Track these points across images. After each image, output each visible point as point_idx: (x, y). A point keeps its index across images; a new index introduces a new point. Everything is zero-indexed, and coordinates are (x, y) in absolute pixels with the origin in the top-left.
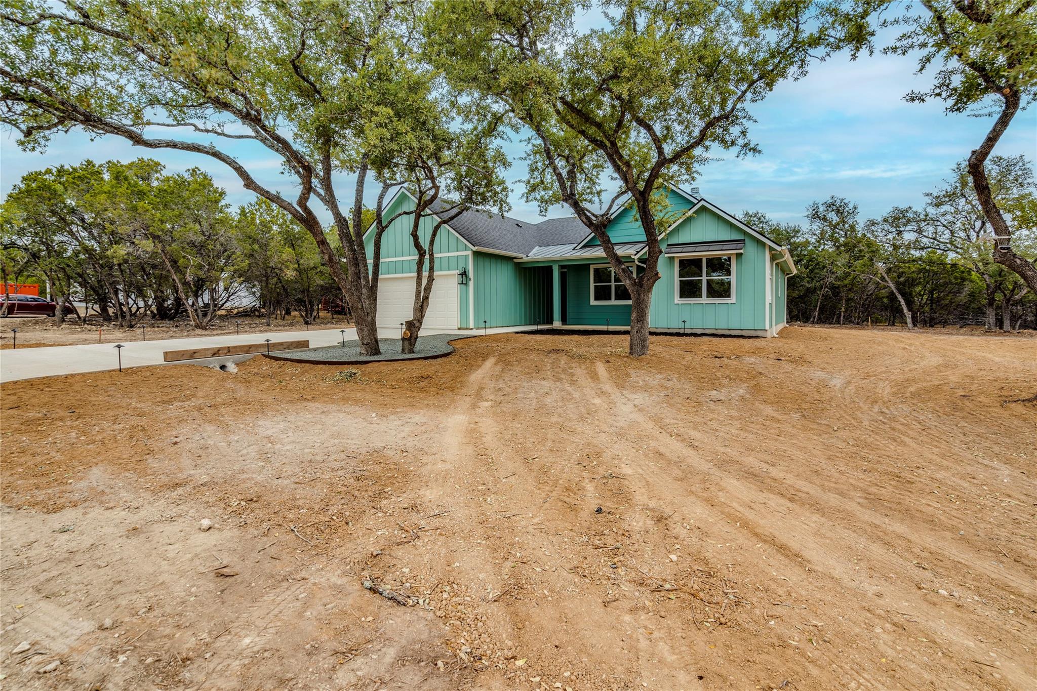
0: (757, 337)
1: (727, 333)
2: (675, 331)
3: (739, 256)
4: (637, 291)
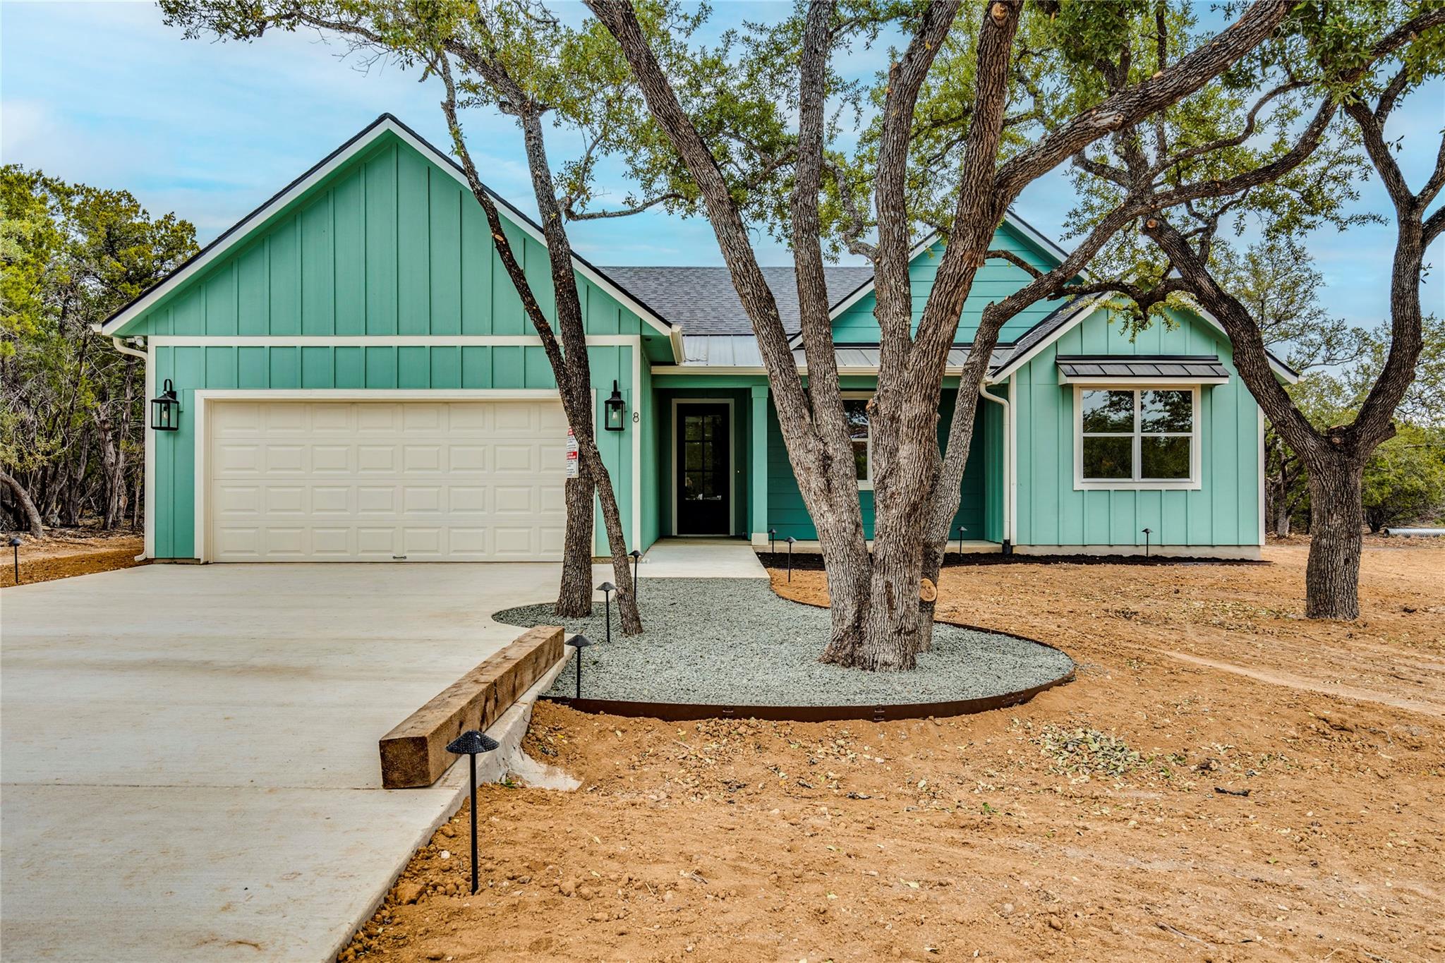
0: (1242, 562)
1: (1184, 553)
2: (1073, 552)
3: (1206, 389)
4: (1341, 465)
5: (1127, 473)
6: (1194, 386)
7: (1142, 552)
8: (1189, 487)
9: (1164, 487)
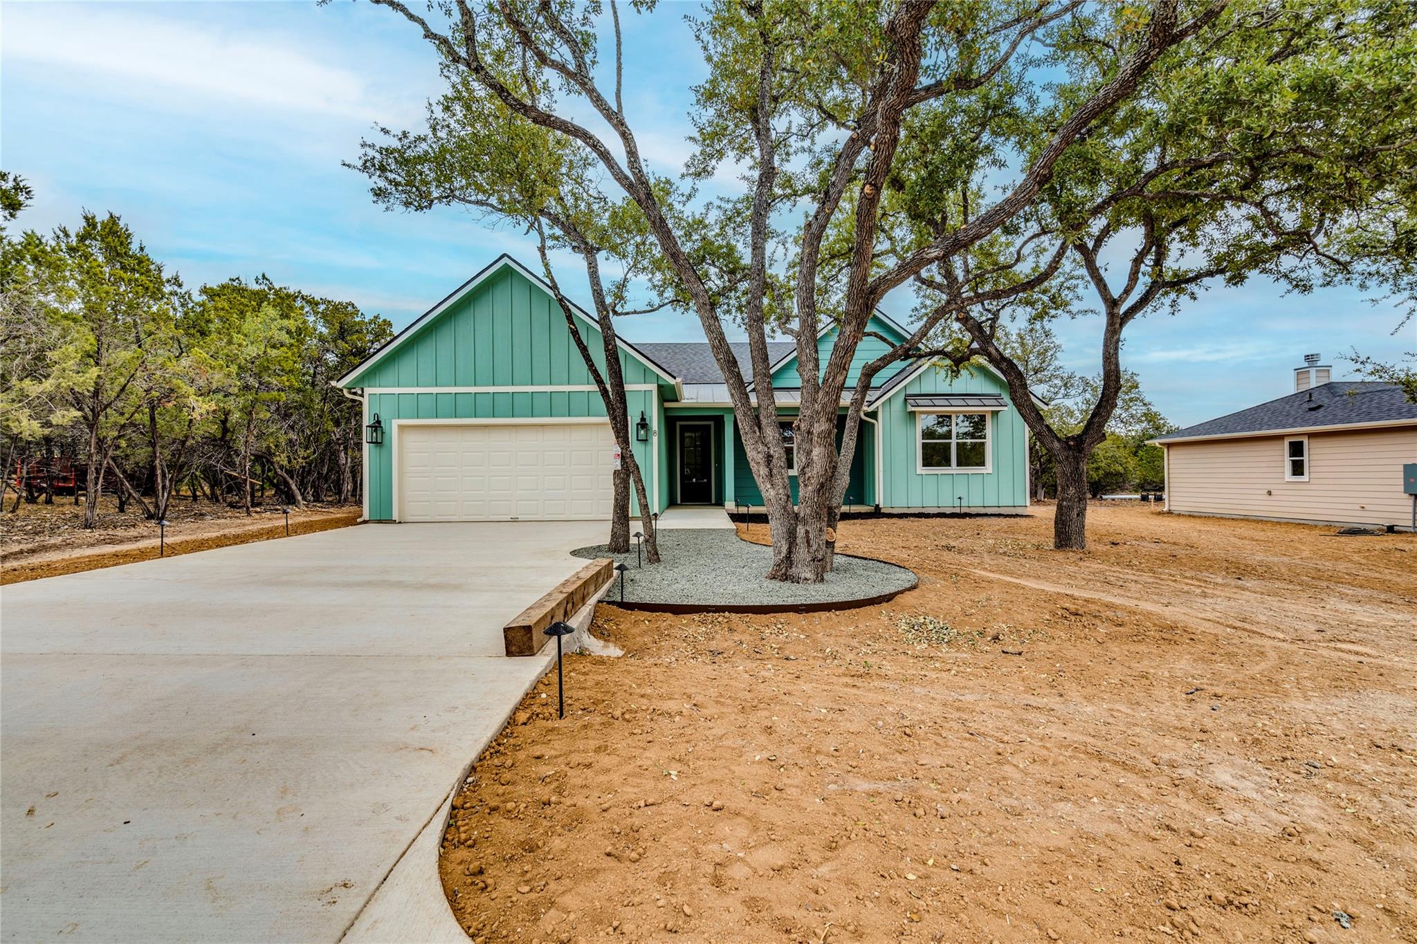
0: (1017, 516)
1: (983, 511)
2: (917, 511)
3: (995, 414)
4: (1074, 457)
5: (948, 463)
6: (987, 412)
7: (957, 511)
8: (985, 472)
9: (970, 472)
